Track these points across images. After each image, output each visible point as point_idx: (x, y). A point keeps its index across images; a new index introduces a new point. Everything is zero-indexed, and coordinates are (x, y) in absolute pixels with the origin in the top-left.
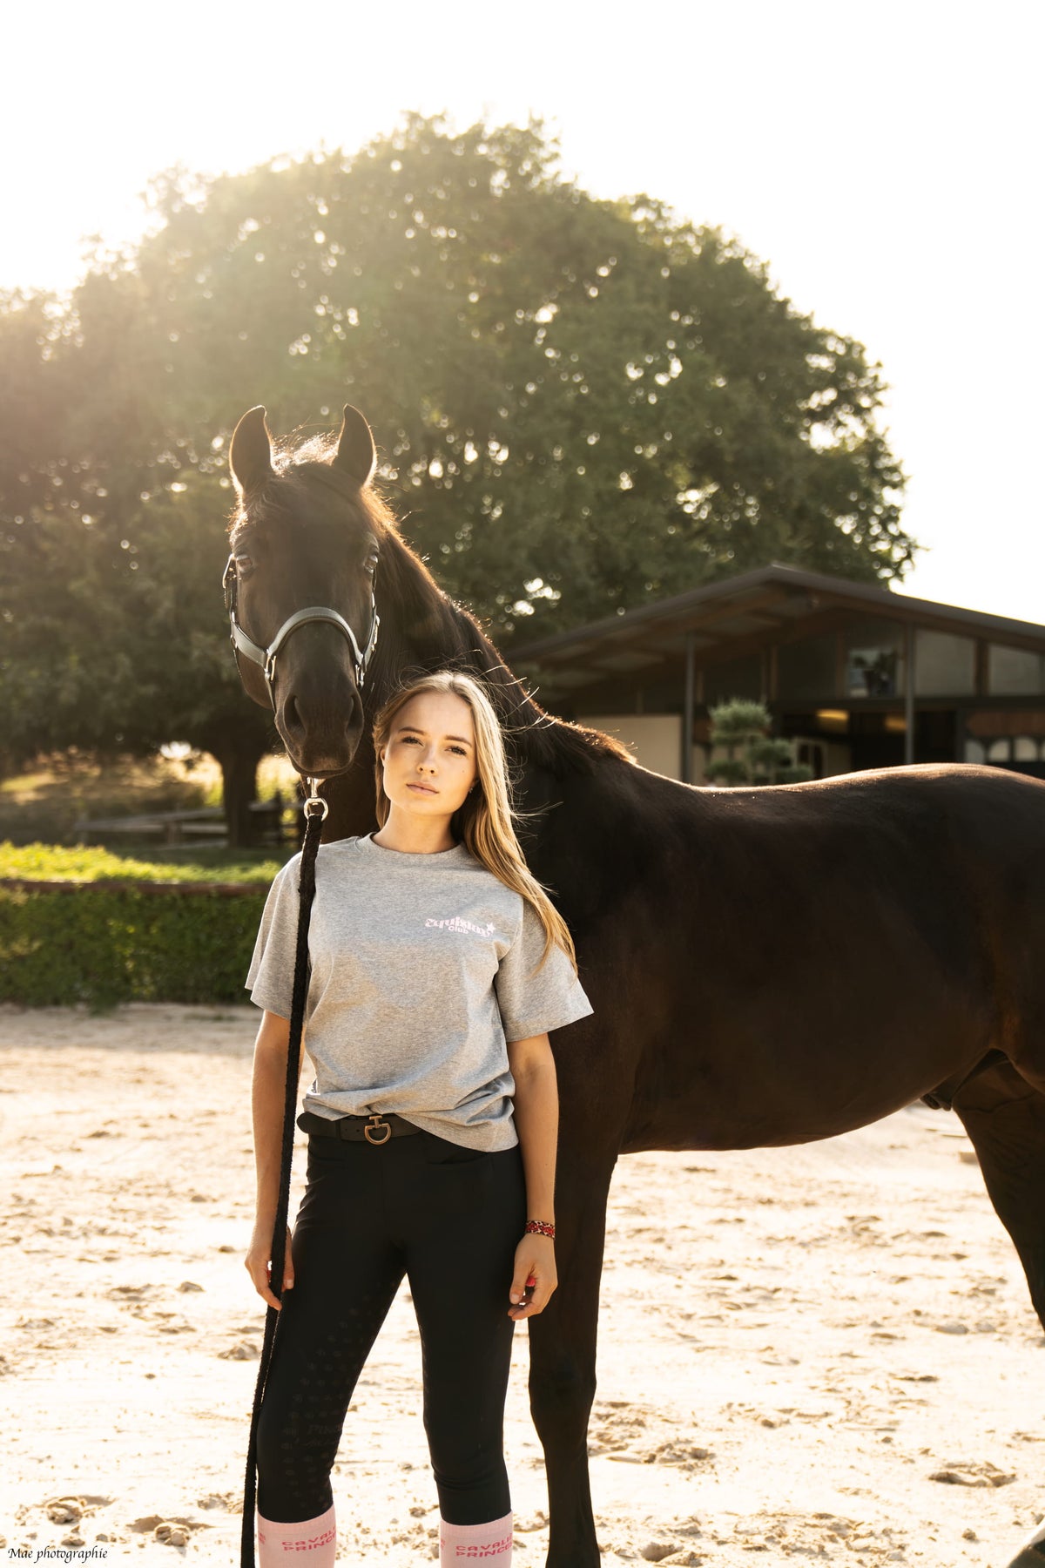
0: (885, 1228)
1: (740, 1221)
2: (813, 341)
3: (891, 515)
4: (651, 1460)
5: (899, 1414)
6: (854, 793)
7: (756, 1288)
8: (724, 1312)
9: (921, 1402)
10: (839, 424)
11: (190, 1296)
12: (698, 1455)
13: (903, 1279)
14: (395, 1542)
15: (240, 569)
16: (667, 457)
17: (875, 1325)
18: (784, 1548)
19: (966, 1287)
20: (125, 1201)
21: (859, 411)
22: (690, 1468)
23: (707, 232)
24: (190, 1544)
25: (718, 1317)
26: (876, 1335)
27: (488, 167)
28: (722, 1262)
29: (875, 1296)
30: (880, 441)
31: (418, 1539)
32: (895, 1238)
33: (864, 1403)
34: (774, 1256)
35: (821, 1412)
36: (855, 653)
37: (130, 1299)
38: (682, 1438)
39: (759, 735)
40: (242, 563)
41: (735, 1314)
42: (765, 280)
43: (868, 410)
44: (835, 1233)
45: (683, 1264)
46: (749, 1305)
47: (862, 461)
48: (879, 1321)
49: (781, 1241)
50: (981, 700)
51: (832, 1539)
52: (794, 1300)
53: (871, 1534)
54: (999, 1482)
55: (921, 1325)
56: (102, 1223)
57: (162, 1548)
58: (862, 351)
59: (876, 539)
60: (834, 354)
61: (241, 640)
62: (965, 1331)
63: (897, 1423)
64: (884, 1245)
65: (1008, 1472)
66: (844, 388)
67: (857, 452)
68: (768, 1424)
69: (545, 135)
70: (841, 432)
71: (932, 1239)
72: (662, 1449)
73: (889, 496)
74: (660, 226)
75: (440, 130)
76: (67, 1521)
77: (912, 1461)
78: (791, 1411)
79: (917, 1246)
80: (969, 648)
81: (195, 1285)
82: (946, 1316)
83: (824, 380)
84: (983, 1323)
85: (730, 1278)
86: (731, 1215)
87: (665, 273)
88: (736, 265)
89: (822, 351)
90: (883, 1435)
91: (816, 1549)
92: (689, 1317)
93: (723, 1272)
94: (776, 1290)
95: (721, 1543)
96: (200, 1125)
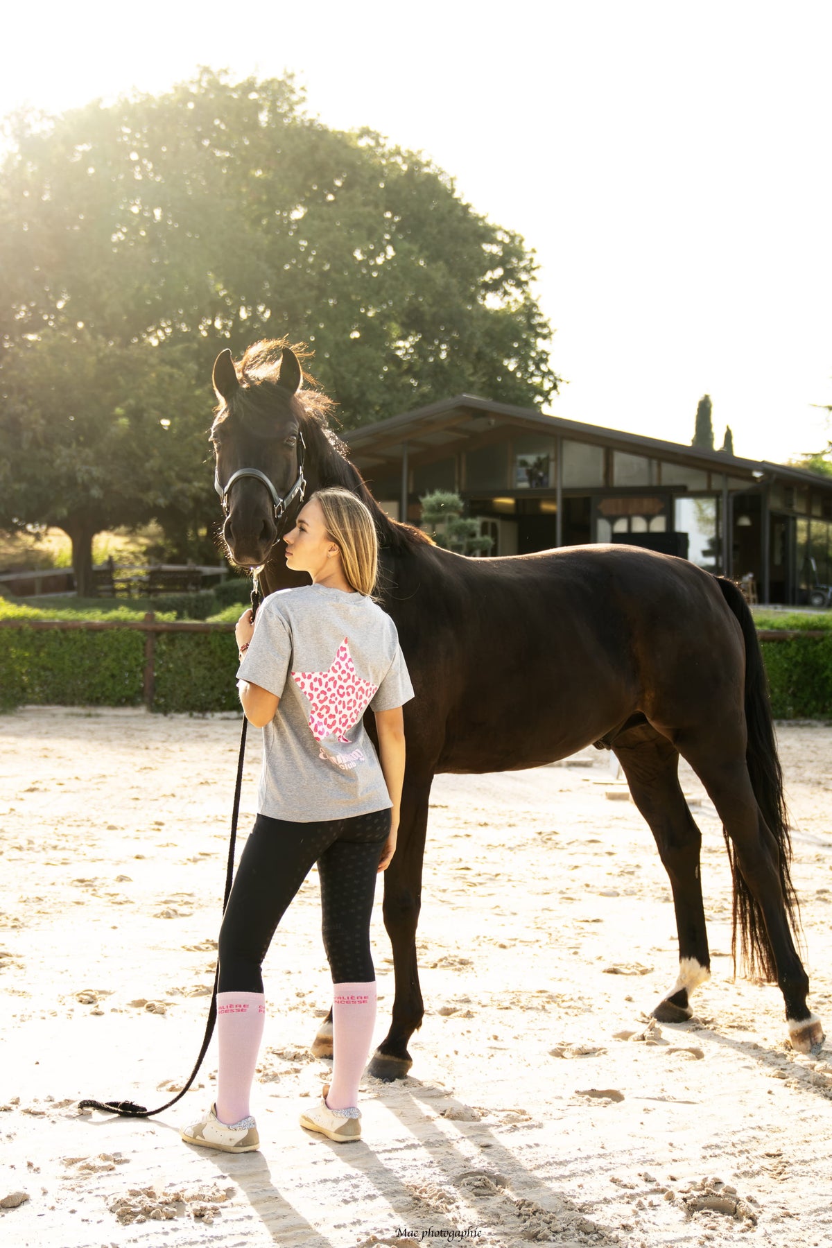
0: (561, 839)
1: (468, 836)
2: (487, 234)
3: (542, 359)
4: (435, 966)
5: (581, 940)
7: (484, 874)
8: (466, 888)
9: (594, 933)
10: (506, 293)
11: (124, 883)
12: (463, 963)
13: (576, 867)
14: (291, 1010)
16: (383, 317)
17: (561, 892)
18: (522, 1007)
19: (616, 871)
20: (63, 829)
21: (519, 284)
22: (459, 970)
23: (411, 155)
24: (167, 1013)
25: (463, 890)
26: (563, 898)
27: (258, 107)
28: (461, 860)
29: (560, 877)
30: (534, 305)
31: (304, 1008)
32: (569, 844)
33: (559, 935)
34: (493, 855)
35: (534, 940)
36: (520, 457)
37: (86, 886)
38: (452, 954)
39: (455, 515)
41: (473, 889)
42: (453, 190)
43: (526, 283)
44: (530, 842)
46: (481, 884)
47: (522, 319)
48: (564, 890)
49: (496, 847)
50: (609, 490)
51: (548, 1002)
52: (509, 880)
53: (572, 999)
54: (643, 973)
55: (590, 892)
56: (54, 843)
57: (151, 1015)
58: (521, 241)
59: (532, 375)
60: (501, 243)
62: (618, 895)
63: (581, 944)
64: (563, 849)
65: (649, 967)
66: (509, 267)
67: (518, 313)
68: (503, 947)
69: (296, 84)
70: (507, 299)
71: (593, 844)
72: (441, 960)
73: (541, 344)
74: (378, 151)
75: (224, 80)
76: (89, 1003)
77: (592, 963)
78: (516, 939)
79: (583, 848)
80: (600, 453)
81: (126, 877)
82: (605, 887)
83: (494, 262)
84: (629, 890)
85: (468, 869)
86: (462, 832)
87: (382, 185)
88: (432, 180)
89: (493, 241)
90: (574, 950)
91: (540, 1007)
92: (444, 891)
93: (463, 865)
94: (497, 875)
95: (483, 1006)
96: (97, 783)
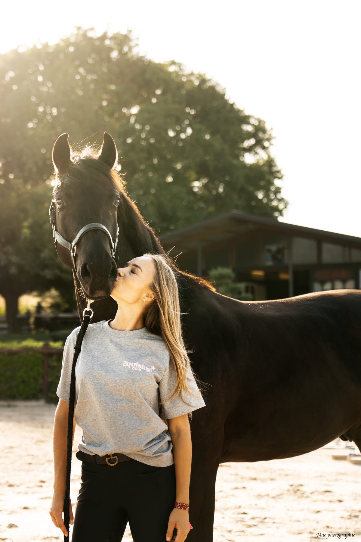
0: (306, 489)
1: (244, 488)
2: (245, 120)
3: (278, 191)
6: (309, 302)
7: (257, 518)
8: (244, 529)
10: (256, 153)
11: (13, 529)
13: (318, 512)
15: (58, 206)
16: (186, 168)
17: (311, 533)
19: (346, 515)
21: (264, 148)
23: (200, 75)
26: (312, 537)
27: (110, 49)
28: (240, 506)
29: (308, 519)
30: (273, 161)
32: (312, 493)
34: (262, 503)
36: (268, 247)
39: (229, 282)
40: (59, 204)
41: (250, 530)
43: (268, 147)
44: (286, 492)
45: (224, 508)
46: (255, 525)
47: (266, 169)
49: (262, 496)
50: (320, 266)
52: (274, 523)
58: (265, 123)
59: (272, 200)
60: (253, 125)
61: (58, 238)
64: (307, 497)
66: (258, 138)
67: (264, 165)
69: (132, 36)
70: (257, 157)
71: (327, 494)
73: (277, 183)
74: (181, 73)
75: (90, 34)
79: (321, 497)
80: (314, 244)
81: (14, 525)
82: (340, 528)
83: (249, 136)
84: (357, 531)
85: (245, 513)
86: (240, 485)
87: (183, 92)
88: (213, 88)
89: (248, 123)
92: (230, 531)
93: (242, 511)
94: (265, 518)
96: (8, 453)
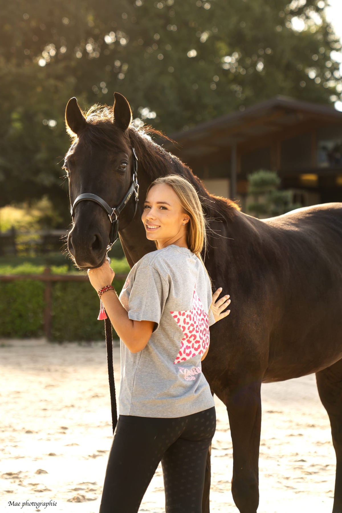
1: (300, 435)
3: (335, 67)
7: (317, 465)
8: (303, 475)
10: (308, 18)
11: (42, 475)
16: (214, 39)
21: (318, 10)
28: (297, 454)
30: (329, 26)
36: (322, 143)
37: (14, 478)
39: (273, 189)
41: (309, 477)
43: (323, 9)
45: (278, 455)
46: (315, 473)
47: (320, 37)
49: (322, 443)
59: (328, 80)
67: (317, 32)
70: (309, 22)
73: (334, 56)
81: (43, 470)
85: (303, 461)
86: (296, 432)
92: (287, 478)
93: (299, 458)
94: (327, 466)
96: (15, 398)
